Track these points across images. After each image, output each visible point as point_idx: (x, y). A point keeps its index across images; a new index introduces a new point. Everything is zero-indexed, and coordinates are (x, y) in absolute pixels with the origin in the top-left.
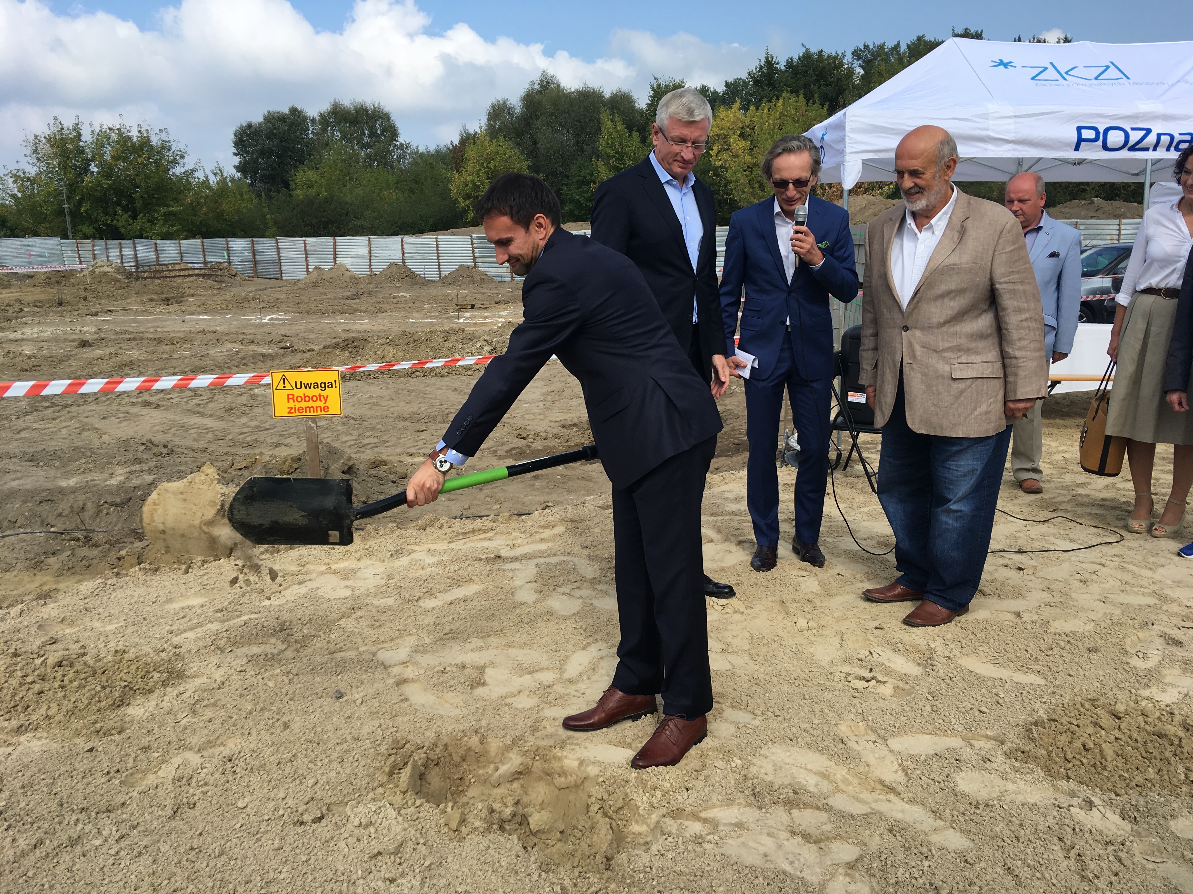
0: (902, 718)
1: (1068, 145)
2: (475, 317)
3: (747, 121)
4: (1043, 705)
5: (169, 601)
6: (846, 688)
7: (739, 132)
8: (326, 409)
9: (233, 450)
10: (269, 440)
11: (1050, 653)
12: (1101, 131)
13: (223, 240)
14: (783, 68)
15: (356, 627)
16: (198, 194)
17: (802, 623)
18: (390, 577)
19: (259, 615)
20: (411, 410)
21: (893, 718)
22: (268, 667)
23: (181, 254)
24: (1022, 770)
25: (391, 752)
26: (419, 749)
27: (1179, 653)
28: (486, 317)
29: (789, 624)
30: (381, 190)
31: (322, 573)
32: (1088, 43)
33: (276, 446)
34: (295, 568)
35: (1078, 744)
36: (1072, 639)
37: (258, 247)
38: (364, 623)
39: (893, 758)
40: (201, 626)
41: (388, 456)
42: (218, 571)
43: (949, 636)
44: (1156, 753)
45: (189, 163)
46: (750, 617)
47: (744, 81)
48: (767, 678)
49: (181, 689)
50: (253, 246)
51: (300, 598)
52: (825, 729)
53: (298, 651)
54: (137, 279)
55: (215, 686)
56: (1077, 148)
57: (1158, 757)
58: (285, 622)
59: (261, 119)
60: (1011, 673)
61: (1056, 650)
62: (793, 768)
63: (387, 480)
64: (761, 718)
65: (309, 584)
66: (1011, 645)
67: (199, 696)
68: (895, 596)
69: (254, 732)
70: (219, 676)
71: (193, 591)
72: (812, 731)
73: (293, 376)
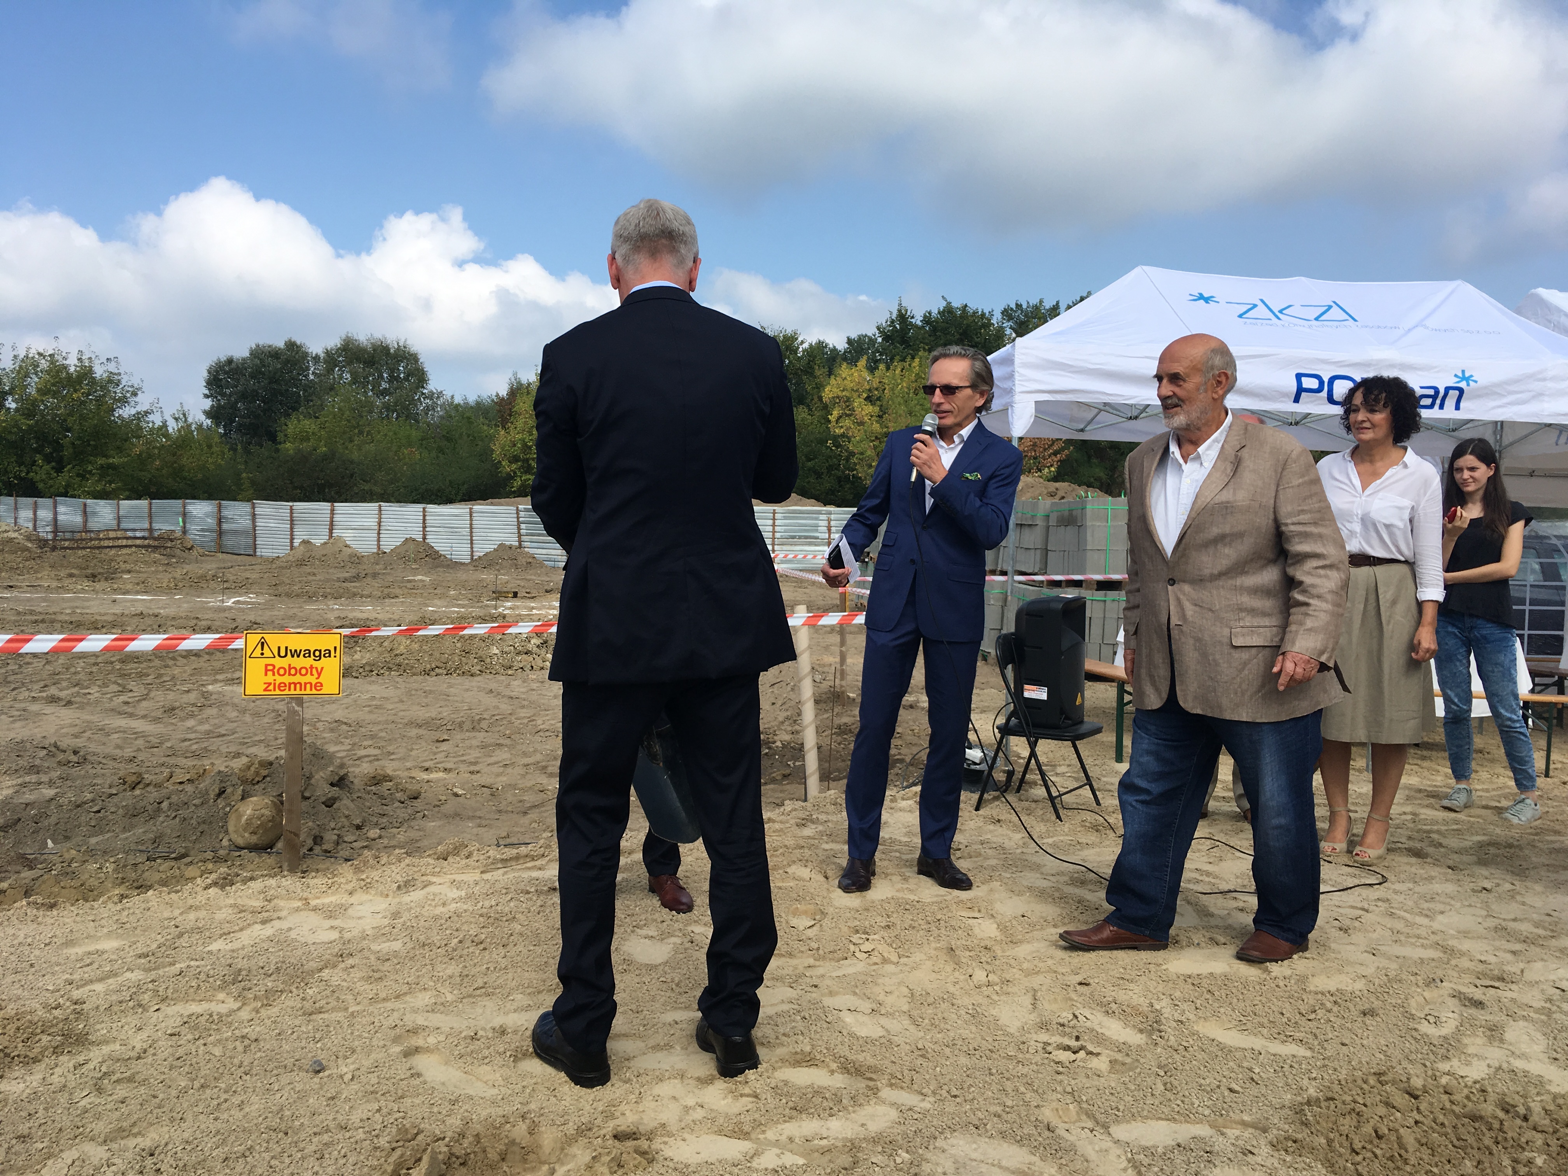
0: (1127, 1098)
1: (1285, 395)
2: (518, 607)
3: (875, 384)
4: (1314, 1083)
5: (69, 943)
6: (1046, 1061)
7: (865, 395)
8: (318, 686)
9: (172, 761)
10: (224, 749)
11: (1312, 1016)
12: (1326, 380)
13: (179, 502)
14: (920, 323)
15: (345, 980)
16: (150, 443)
17: (980, 976)
18: (396, 915)
19: (203, 963)
20: (427, 715)
21: (1113, 1098)
22: (212, 1032)
23: (119, 519)
24: (1296, 1166)
25: (394, 1145)
26: (438, 1140)
27: (1481, 1016)
28: (533, 608)
29: (962, 977)
30: (400, 447)
31: (297, 910)
32: (1303, 278)
33: (234, 757)
34: (257, 904)
35: (1368, 1129)
36: (1339, 998)
37: (225, 513)
38: (356, 974)
39: (1119, 1152)
40: (116, 975)
41: (394, 770)
42: (143, 906)
43: (1178, 994)
44: (1471, 1140)
45: (143, 402)
46: (907, 968)
47: (870, 339)
48: (937, 1048)
49: (81, 1059)
50: (220, 511)
51: (263, 941)
52: (1024, 1113)
53: (257, 1012)
54: (54, 549)
55: (134, 1054)
56: (1297, 400)
57: (1475, 1145)
58: (240, 970)
59: (246, 354)
60: (1264, 1042)
61: (1321, 1013)
62: (982, 1165)
63: (392, 800)
64: (932, 1099)
65: (277, 924)
66: (1260, 1006)
67: (109, 1067)
68: (1101, 941)
69: (189, 1116)
70: (138, 1041)
71: (105, 930)
72: (1004, 1115)
73: (275, 640)
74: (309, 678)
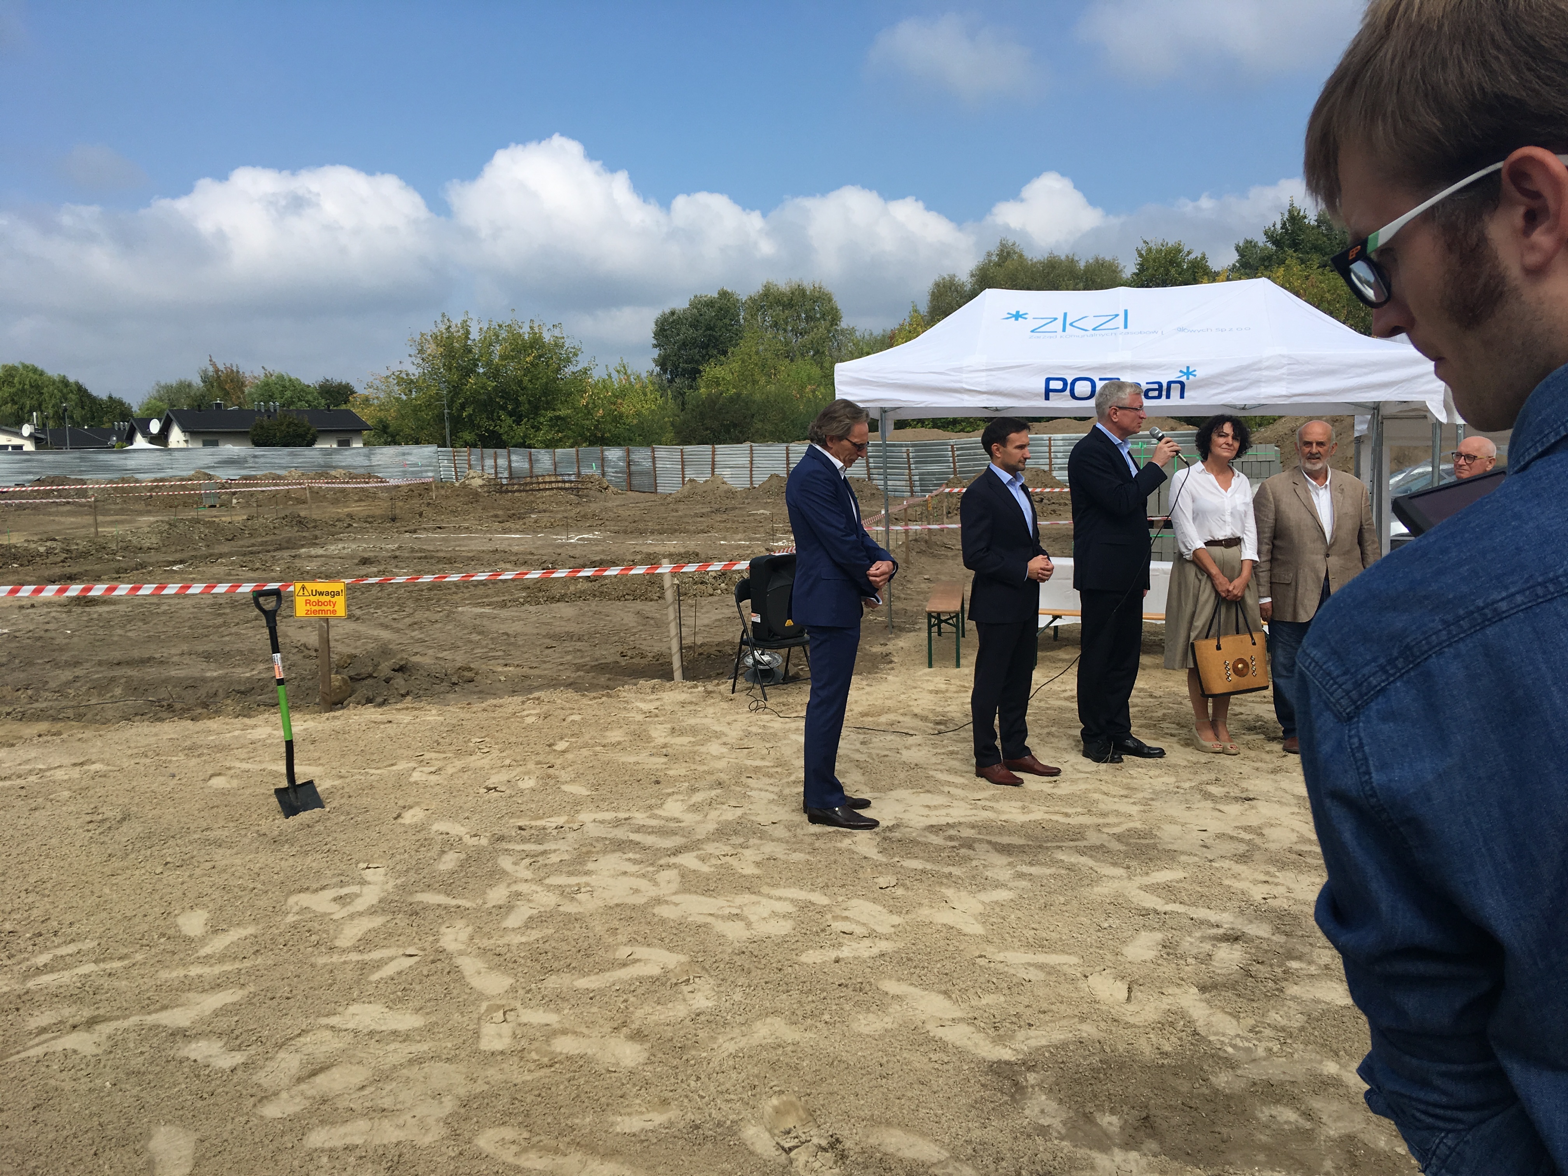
1: (1037, 395)
8: (334, 612)
12: (1069, 382)
13: (599, 449)
16: (595, 395)
23: (555, 465)
30: (801, 386)
37: (632, 457)
45: (583, 361)
50: (628, 455)
54: (507, 492)
56: (1046, 398)
59: (686, 306)
73: (310, 586)
74: (328, 608)
